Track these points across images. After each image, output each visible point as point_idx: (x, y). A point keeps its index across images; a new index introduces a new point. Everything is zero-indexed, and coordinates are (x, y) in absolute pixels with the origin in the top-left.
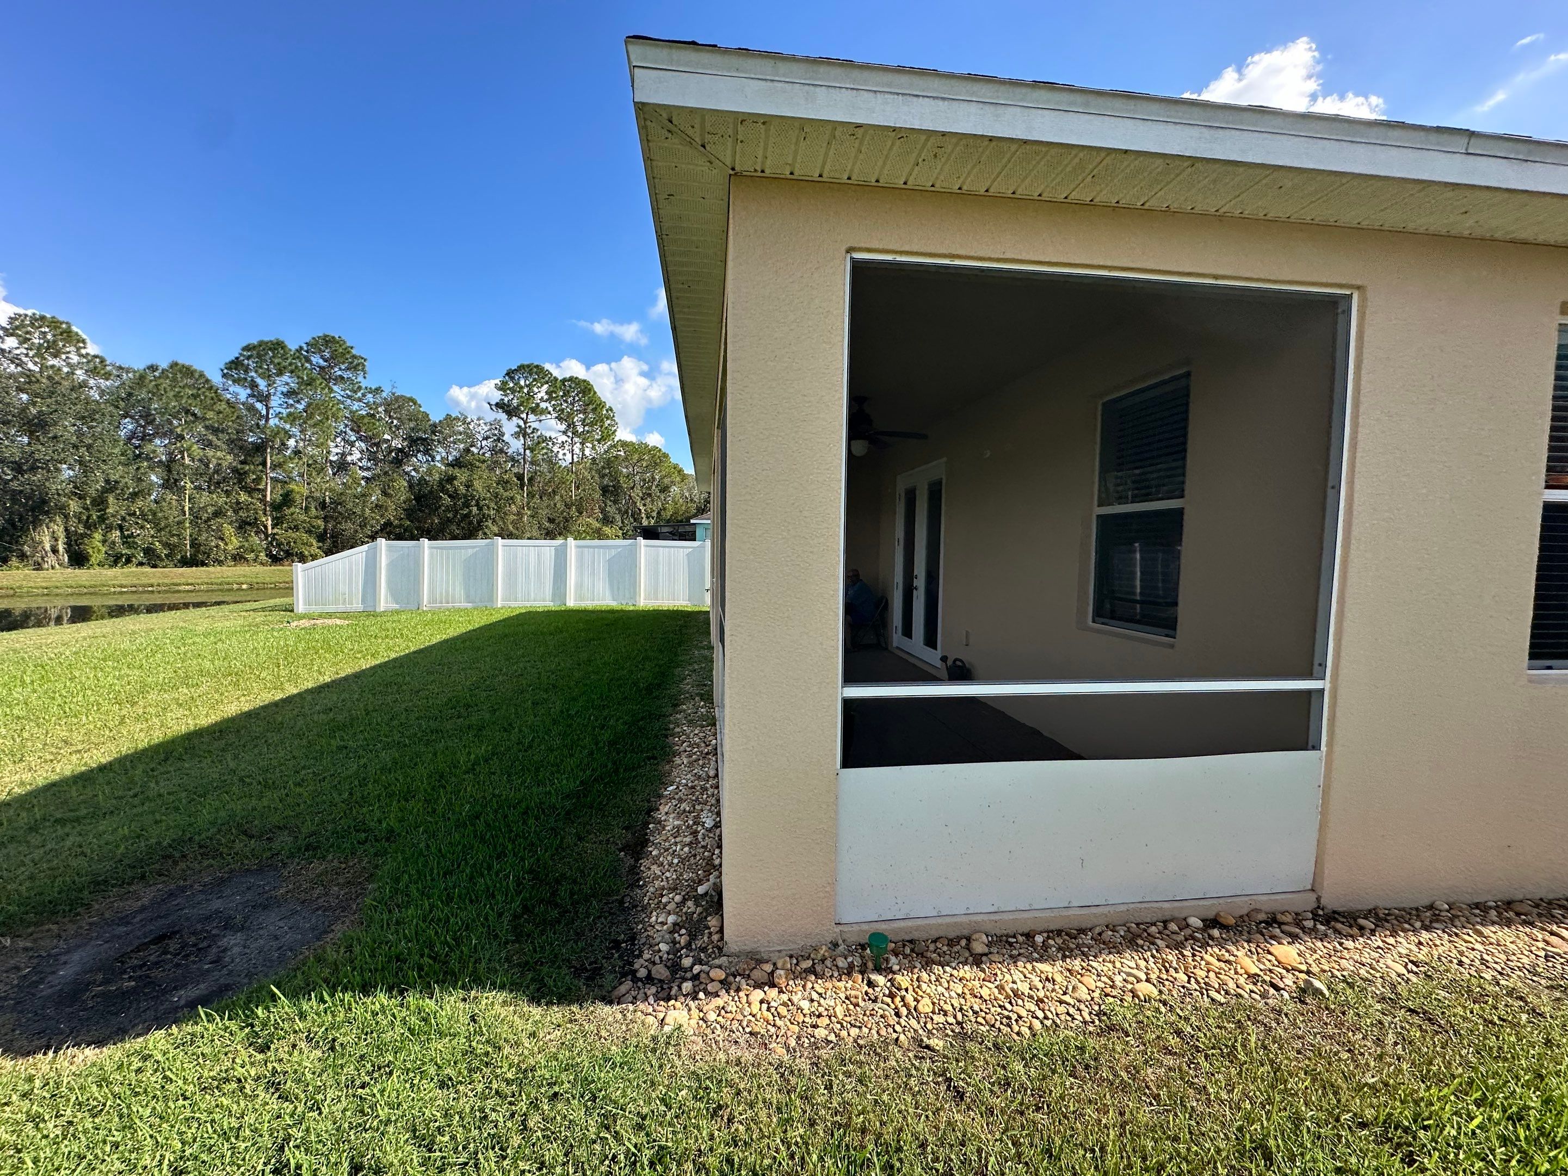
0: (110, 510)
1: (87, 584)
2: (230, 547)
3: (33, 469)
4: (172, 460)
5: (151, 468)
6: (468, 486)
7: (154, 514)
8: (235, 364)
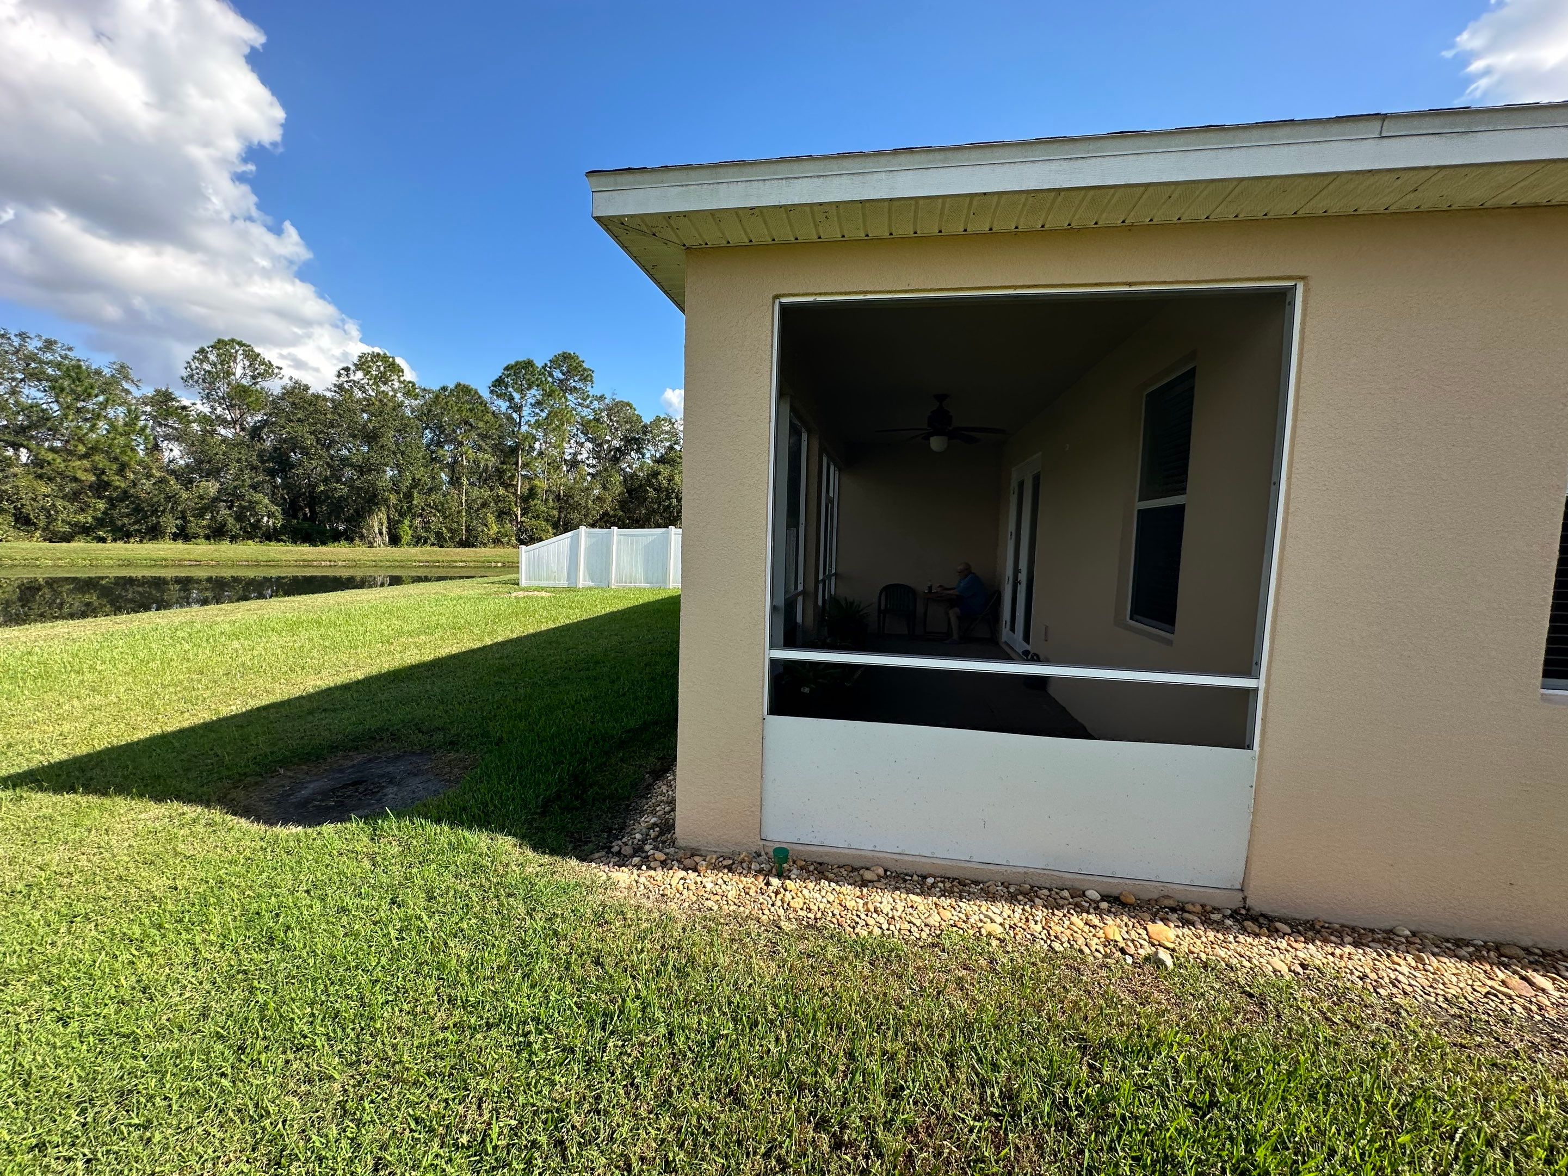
0: (415, 502)
1: (399, 559)
2: (491, 532)
3: (370, 470)
4: (455, 462)
5: (441, 469)
6: (669, 481)
7: (442, 505)
8: (499, 382)
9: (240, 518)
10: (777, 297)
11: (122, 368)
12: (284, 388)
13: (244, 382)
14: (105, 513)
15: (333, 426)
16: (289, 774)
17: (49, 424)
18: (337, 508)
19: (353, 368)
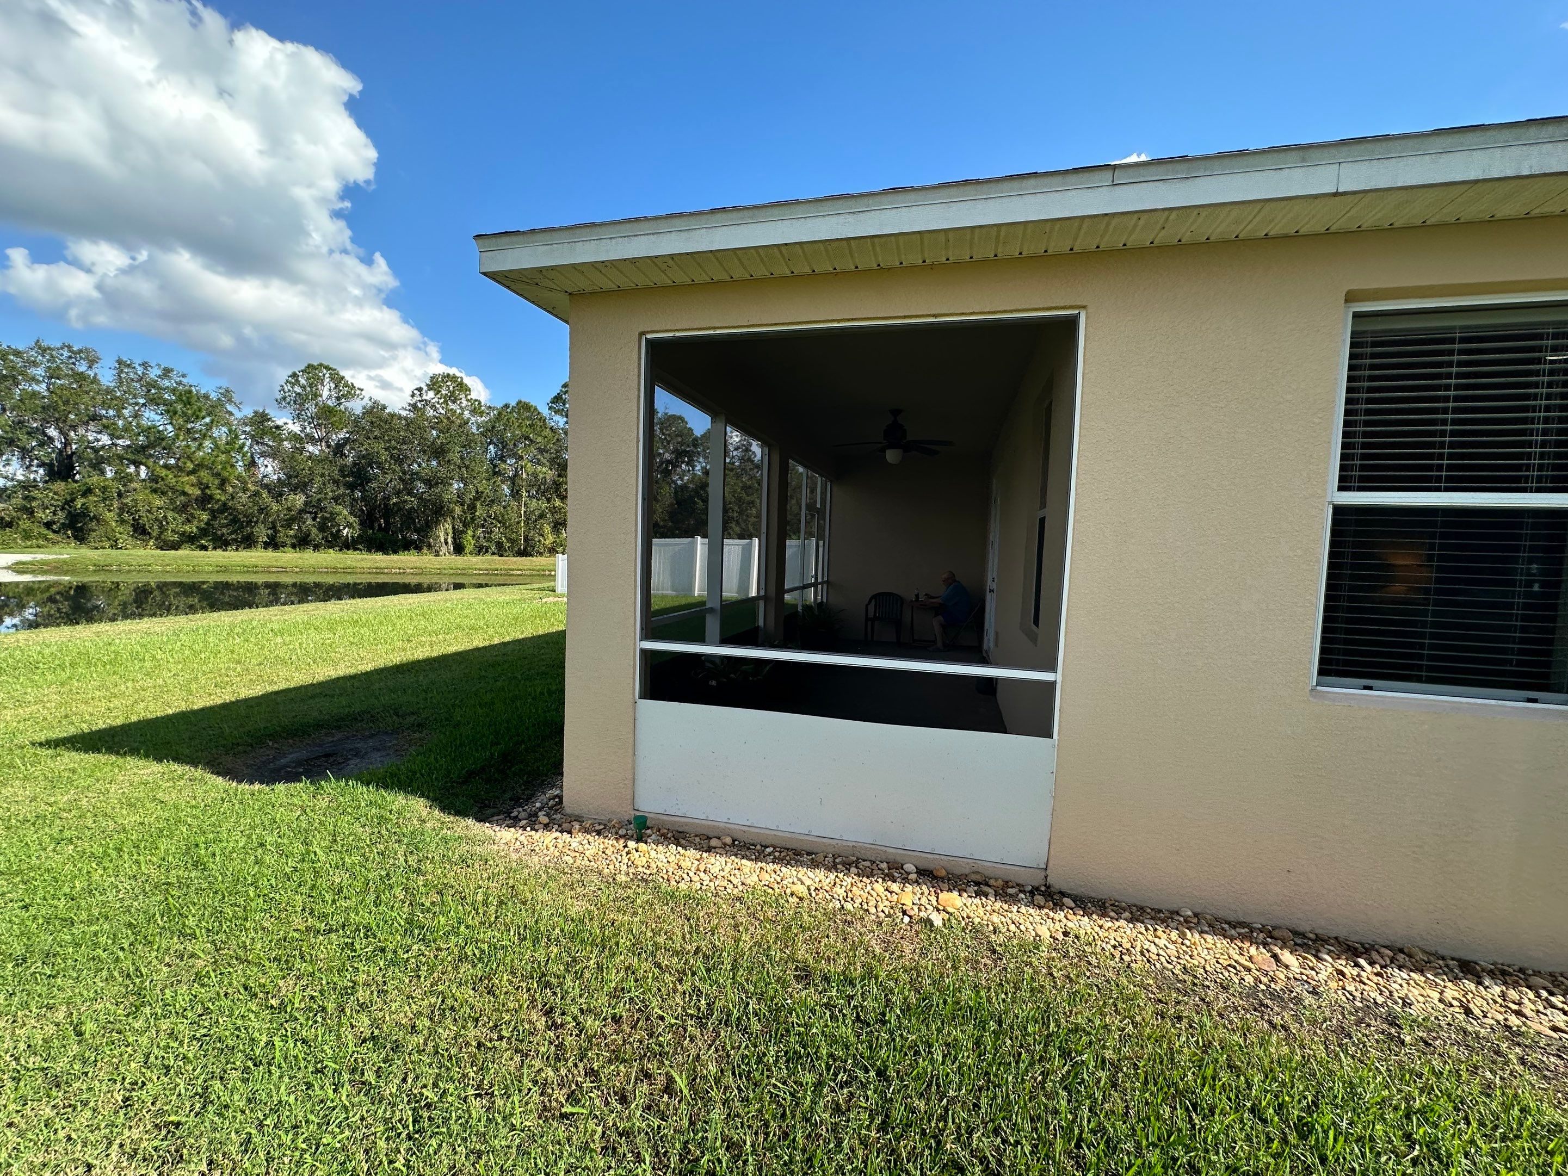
0: (477, 513)
1: (460, 567)
2: (547, 542)
3: (437, 483)
4: (516, 475)
5: (503, 482)
7: (503, 516)
8: (557, 399)
9: (322, 528)
10: (643, 333)
11: (227, 394)
12: (364, 408)
13: (330, 403)
14: (207, 524)
15: (405, 443)
16: (276, 745)
17: (164, 444)
18: (409, 517)
19: (425, 388)
